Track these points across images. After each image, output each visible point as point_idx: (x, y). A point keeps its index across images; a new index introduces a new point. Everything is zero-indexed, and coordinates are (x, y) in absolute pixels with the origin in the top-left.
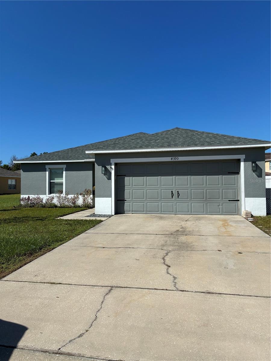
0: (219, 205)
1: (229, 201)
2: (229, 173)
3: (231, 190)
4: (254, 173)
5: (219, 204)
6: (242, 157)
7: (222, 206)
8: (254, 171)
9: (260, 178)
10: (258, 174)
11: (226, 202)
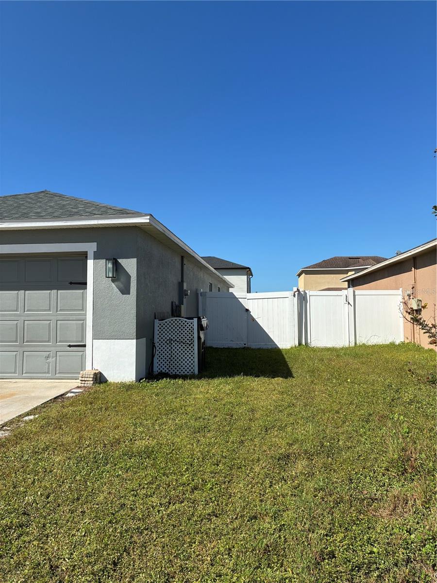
0: (48, 357)
1: (70, 346)
2: (71, 283)
3: (74, 322)
4: (113, 285)
5: (48, 353)
6: (91, 248)
7: (54, 359)
8: (114, 279)
9: (124, 295)
10: (121, 286)
11: (63, 349)
